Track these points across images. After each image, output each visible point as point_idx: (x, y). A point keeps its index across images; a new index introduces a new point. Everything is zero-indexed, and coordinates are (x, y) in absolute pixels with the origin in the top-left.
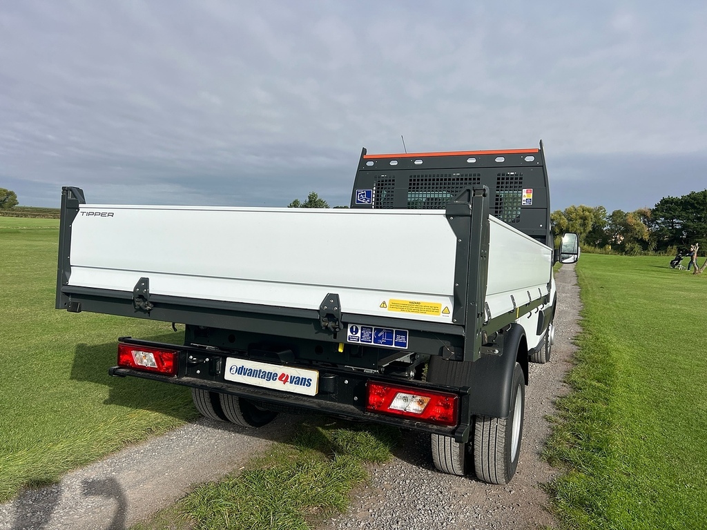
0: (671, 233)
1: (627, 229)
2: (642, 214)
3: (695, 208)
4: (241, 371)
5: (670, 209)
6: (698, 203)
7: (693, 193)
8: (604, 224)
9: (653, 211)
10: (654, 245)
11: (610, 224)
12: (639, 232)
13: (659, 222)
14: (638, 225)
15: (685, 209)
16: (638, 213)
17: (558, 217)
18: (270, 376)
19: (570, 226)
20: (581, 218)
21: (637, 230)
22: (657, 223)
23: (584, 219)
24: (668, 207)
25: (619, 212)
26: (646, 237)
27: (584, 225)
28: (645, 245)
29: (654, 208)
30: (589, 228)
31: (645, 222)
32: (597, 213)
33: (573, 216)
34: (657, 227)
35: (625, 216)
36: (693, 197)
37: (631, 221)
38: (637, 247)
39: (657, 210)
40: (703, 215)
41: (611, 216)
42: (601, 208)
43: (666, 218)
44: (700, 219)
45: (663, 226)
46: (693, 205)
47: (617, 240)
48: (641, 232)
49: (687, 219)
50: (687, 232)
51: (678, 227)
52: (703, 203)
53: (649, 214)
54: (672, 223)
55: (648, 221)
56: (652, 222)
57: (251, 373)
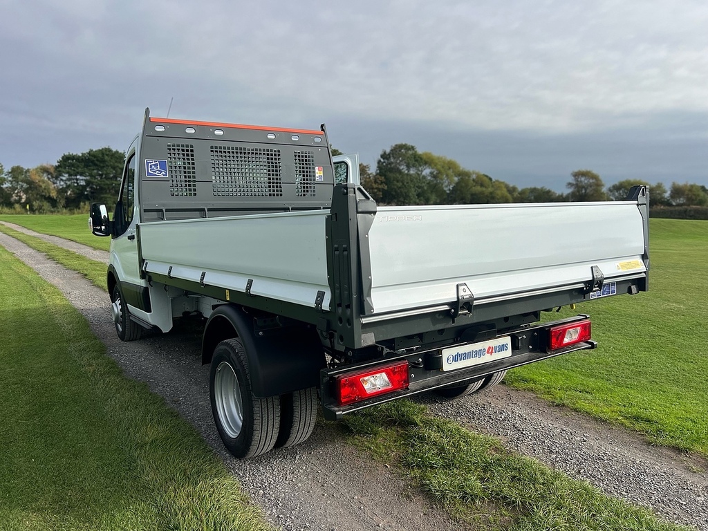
0: (77, 189)
1: (32, 187)
2: (45, 170)
3: (96, 165)
4: (457, 358)
5: (72, 166)
6: (98, 160)
8: (3, 180)
9: (57, 168)
10: (63, 202)
11: (10, 181)
12: (45, 189)
13: (64, 178)
14: (44, 182)
15: (86, 166)
16: (41, 169)
18: (480, 353)
21: (43, 187)
22: (62, 180)
24: (69, 164)
25: (18, 167)
26: (54, 194)
28: (53, 202)
29: (57, 164)
31: (49, 179)
34: (62, 183)
35: (26, 172)
36: (91, 153)
37: (36, 178)
38: (46, 205)
39: (59, 166)
40: (105, 172)
41: (10, 173)
43: (70, 175)
44: (101, 175)
45: (68, 183)
46: (92, 162)
47: (20, 198)
48: (47, 189)
49: (91, 175)
50: (91, 188)
51: (83, 183)
52: (103, 161)
53: (52, 170)
54: (77, 180)
55: (52, 177)
56: (57, 178)
57: (466, 356)
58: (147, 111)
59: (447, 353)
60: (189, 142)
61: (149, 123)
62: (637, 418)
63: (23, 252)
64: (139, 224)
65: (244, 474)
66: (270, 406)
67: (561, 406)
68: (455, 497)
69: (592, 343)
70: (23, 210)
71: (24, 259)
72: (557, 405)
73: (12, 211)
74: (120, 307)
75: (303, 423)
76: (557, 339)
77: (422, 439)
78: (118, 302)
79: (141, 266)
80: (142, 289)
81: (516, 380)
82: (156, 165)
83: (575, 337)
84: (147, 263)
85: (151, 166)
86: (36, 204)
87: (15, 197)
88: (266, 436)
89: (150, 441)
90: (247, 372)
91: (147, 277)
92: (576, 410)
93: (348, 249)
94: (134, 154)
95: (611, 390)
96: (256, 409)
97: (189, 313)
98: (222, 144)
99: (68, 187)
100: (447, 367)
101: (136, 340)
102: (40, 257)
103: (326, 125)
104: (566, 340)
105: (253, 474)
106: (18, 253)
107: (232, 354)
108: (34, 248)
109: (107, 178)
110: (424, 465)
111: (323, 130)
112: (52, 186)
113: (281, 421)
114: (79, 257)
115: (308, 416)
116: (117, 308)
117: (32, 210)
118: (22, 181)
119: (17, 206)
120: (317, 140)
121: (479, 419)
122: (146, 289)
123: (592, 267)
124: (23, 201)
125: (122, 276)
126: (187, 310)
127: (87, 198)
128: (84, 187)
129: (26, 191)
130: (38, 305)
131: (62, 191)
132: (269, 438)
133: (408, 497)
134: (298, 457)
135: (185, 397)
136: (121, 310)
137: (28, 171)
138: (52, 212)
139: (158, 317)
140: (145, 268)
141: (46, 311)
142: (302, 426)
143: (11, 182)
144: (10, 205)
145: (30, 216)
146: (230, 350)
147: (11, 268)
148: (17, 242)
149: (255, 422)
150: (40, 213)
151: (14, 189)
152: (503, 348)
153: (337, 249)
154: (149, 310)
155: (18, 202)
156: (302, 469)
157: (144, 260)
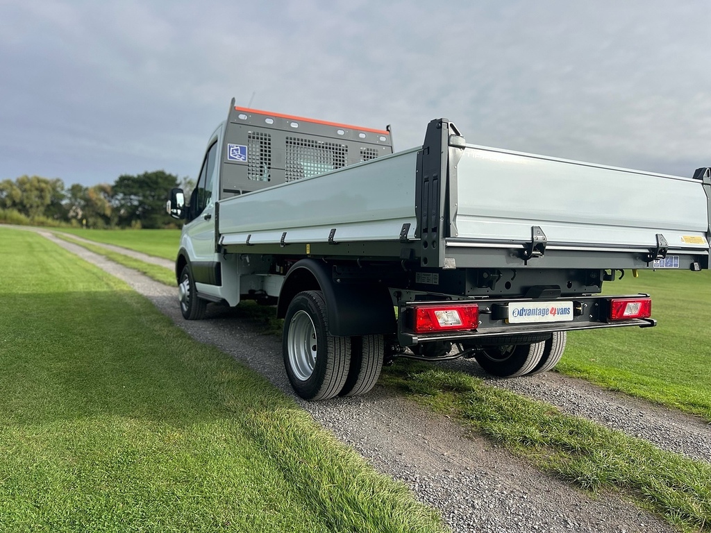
0: (130, 209)
1: (89, 204)
2: (102, 189)
3: (150, 186)
4: (521, 313)
5: (127, 186)
6: (151, 182)
7: (146, 173)
8: (63, 197)
9: (113, 188)
10: (116, 220)
11: (69, 197)
12: (101, 207)
13: (119, 198)
14: (100, 200)
15: (141, 187)
16: (99, 188)
17: (9, 187)
18: (544, 312)
19: (25, 198)
20: (37, 189)
21: (99, 205)
22: (117, 199)
23: (41, 190)
24: (126, 184)
25: (78, 185)
26: (108, 212)
27: (41, 197)
28: (107, 220)
29: (114, 184)
30: (48, 201)
31: (105, 197)
32: (54, 186)
33: (27, 186)
34: (117, 202)
35: (85, 190)
36: (146, 176)
37: (94, 196)
38: (100, 222)
39: (116, 186)
41: (70, 190)
42: (58, 180)
43: (125, 194)
44: (153, 196)
45: (123, 202)
46: (147, 184)
47: (77, 214)
48: (103, 207)
49: (144, 196)
50: (144, 208)
51: (136, 203)
52: (156, 183)
53: (109, 190)
54: (131, 199)
55: (108, 196)
56: (112, 197)
57: (530, 312)
58: (233, 100)
59: (513, 307)
60: (267, 132)
61: (234, 111)
62: (694, 405)
63: (86, 254)
64: (219, 201)
65: (314, 411)
66: (343, 348)
67: (615, 391)
68: (516, 440)
69: (652, 321)
70: (79, 225)
71: (86, 259)
72: (612, 390)
73: (69, 225)
74: (188, 287)
75: (369, 370)
76: (618, 312)
77: (480, 400)
78: (186, 282)
79: (217, 240)
80: (215, 264)
81: (569, 370)
82: (237, 150)
83: (635, 312)
84: (223, 237)
85: (233, 150)
86: (91, 220)
87: (71, 214)
88: (336, 378)
89: (227, 381)
90: (324, 315)
91: (222, 251)
92: (631, 395)
93: (438, 178)
94: (217, 141)
95: (666, 385)
96: (330, 349)
97: (254, 291)
98: (297, 136)
99: (122, 206)
100: (512, 319)
101: (199, 319)
102: (100, 258)
103: (391, 126)
104: (626, 313)
105: (322, 412)
106: (80, 255)
107: (310, 302)
108: (94, 252)
109: (159, 199)
110: (482, 417)
111: (388, 130)
112: (107, 205)
113: (351, 364)
114: (136, 260)
115: (375, 364)
116: (185, 287)
117: (88, 226)
118: (81, 198)
119: (74, 221)
120: (383, 139)
121: (534, 393)
122: (218, 264)
123: (657, 235)
124: (79, 217)
125: (194, 257)
126: (253, 288)
127: (138, 217)
128: (136, 207)
129: (83, 208)
130: (105, 289)
131: (116, 210)
132: (339, 379)
133: (469, 438)
134: (362, 404)
135: (252, 359)
136: (188, 290)
137: (87, 189)
138: (105, 229)
139: (227, 291)
140: (222, 241)
141: (115, 294)
142: (368, 373)
143: (70, 199)
144: (67, 219)
145: (84, 230)
146: (307, 298)
147: (76, 264)
148: (77, 247)
149: (329, 360)
150: (94, 228)
151: (72, 205)
152: (565, 311)
153: (427, 180)
154: (219, 284)
155: (75, 217)
156: (367, 412)
157: (220, 235)
